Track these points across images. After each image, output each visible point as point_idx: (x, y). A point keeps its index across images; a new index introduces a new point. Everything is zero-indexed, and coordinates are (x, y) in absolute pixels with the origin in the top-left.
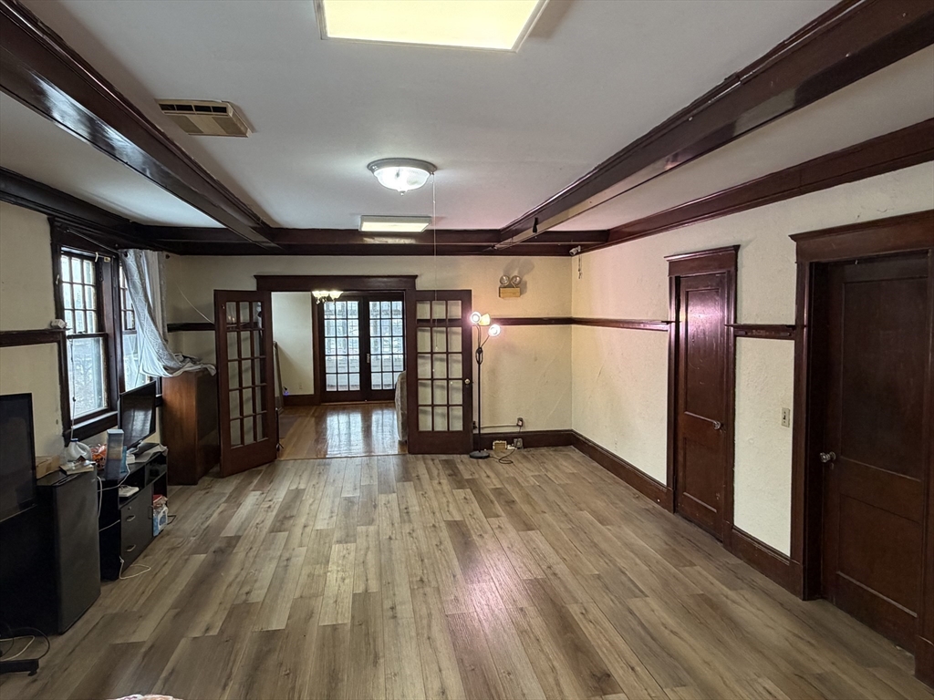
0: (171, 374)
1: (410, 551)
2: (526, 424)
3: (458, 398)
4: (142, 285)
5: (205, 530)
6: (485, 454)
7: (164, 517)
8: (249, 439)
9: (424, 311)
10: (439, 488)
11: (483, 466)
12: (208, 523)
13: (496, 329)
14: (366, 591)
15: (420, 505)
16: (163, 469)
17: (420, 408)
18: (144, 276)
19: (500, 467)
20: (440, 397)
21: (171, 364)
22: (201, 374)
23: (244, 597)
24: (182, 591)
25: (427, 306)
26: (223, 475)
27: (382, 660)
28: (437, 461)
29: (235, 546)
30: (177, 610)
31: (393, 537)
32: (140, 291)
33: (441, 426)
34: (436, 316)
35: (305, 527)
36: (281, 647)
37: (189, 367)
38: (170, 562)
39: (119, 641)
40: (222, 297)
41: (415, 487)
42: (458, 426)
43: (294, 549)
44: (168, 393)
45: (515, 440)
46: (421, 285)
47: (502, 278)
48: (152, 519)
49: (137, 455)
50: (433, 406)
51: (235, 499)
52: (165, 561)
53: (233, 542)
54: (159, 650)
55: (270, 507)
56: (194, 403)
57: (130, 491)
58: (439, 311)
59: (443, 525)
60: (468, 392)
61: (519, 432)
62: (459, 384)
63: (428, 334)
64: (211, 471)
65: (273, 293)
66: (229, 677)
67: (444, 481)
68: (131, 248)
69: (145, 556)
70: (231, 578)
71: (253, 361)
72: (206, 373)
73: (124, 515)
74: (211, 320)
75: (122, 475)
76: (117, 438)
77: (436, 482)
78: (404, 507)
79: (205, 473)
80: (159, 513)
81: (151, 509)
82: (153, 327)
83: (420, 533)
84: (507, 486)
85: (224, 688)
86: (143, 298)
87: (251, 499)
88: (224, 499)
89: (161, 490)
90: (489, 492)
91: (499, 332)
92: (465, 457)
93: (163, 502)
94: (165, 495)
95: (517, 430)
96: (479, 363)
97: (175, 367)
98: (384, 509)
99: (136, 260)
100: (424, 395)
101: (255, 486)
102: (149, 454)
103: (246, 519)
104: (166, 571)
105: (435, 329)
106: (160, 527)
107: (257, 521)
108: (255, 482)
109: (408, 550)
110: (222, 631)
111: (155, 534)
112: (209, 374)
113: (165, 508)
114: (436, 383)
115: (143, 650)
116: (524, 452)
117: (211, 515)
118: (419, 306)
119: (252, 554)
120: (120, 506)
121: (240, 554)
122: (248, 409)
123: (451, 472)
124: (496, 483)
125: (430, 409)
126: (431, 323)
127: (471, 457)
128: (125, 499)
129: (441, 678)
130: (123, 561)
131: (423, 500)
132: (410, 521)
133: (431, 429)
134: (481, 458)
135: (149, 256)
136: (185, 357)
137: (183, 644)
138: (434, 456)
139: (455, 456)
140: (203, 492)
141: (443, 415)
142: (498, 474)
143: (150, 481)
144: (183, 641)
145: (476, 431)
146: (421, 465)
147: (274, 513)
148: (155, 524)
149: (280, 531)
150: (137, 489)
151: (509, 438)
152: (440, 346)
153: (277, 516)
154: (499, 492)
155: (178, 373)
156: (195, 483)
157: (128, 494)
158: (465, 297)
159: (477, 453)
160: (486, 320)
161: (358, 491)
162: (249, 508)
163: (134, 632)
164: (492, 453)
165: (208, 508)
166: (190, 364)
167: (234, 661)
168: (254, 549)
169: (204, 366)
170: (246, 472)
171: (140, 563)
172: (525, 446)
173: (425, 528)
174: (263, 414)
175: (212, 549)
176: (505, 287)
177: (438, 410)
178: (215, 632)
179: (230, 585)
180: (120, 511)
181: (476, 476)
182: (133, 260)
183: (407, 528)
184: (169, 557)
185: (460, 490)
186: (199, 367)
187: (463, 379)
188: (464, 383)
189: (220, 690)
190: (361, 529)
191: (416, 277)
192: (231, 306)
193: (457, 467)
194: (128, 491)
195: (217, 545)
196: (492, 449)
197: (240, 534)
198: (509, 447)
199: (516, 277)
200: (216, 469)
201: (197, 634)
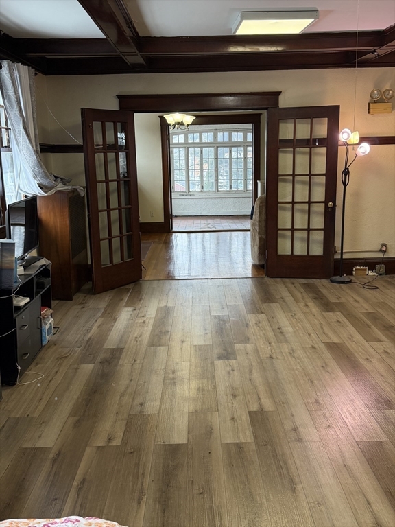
0: (45, 192)
1: (296, 371)
2: (389, 250)
3: (318, 222)
4: (17, 99)
5: (88, 341)
6: (347, 280)
7: (50, 328)
8: (117, 259)
9: (287, 131)
10: (306, 310)
11: (348, 291)
12: (89, 336)
13: (365, 148)
14: (262, 410)
15: (293, 326)
16: (48, 282)
17: (279, 232)
18: (18, 91)
19: (368, 293)
20: (300, 222)
21: (46, 182)
22: (71, 195)
23: (139, 409)
24: (78, 398)
25: (290, 126)
26: (95, 291)
27: (299, 487)
28: (297, 285)
29: (119, 358)
30: (76, 418)
31: (274, 356)
32: (15, 105)
33: (300, 250)
34: (299, 136)
35: (183, 342)
36: (188, 463)
37: (60, 187)
38: (61, 370)
39: (28, 445)
40: (89, 116)
41: (282, 309)
42: (317, 250)
43: (177, 364)
44: (43, 211)
45: (378, 266)
46: (285, 102)
47: (373, 92)
48: (41, 329)
49: (25, 267)
50: (293, 229)
51: (110, 314)
52: (56, 370)
53: (116, 353)
54: (66, 458)
55: (144, 322)
56: (68, 222)
57: (22, 301)
58: (303, 130)
59: (322, 346)
60: (330, 215)
61: (383, 258)
62: (321, 208)
63: (291, 156)
64: (83, 288)
65: (135, 114)
66: (142, 491)
67: (311, 304)
68: (5, 59)
69: (37, 364)
70: (122, 388)
71: (118, 182)
72: (75, 194)
73: (18, 324)
74: (80, 142)
75: (15, 285)
76: (7, 247)
77: (303, 304)
78: (277, 327)
79: (78, 290)
80: (47, 324)
81: (41, 320)
82: (28, 143)
83: (299, 352)
84: (380, 311)
85: (139, 503)
86: (17, 113)
87: (125, 315)
88: (100, 314)
89: (46, 303)
90: (362, 316)
91: (368, 151)
92: (325, 282)
93: (50, 314)
94: (50, 307)
95: (381, 255)
96: (345, 185)
97: (49, 185)
98: (257, 329)
99: (10, 72)
100: (284, 219)
101: (127, 303)
102: (36, 266)
103: (125, 332)
104: (59, 378)
105: (297, 149)
106: (47, 337)
107: (135, 335)
108: (126, 299)
109: (293, 370)
110: (124, 442)
111: (44, 343)
112: (79, 195)
113: (52, 320)
114: (297, 206)
115: (51, 456)
116: (387, 278)
117: (91, 328)
118: (282, 125)
119: (137, 366)
120: (15, 315)
121: (125, 364)
122: (116, 230)
123: (316, 296)
124: (366, 307)
125: (289, 233)
126: (295, 144)
127: (332, 281)
128: (18, 308)
129: (372, 512)
130: (19, 368)
131: (294, 321)
132: (286, 341)
133: (289, 253)
134: (343, 283)
135: (21, 70)
136: (56, 177)
137: (89, 452)
138: (293, 280)
139: (314, 280)
140: (80, 307)
141: (302, 239)
142: (367, 300)
143: (38, 293)
144: (88, 450)
145: (338, 256)
146: (281, 288)
147: (150, 328)
148: (43, 334)
149: (159, 346)
150: (28, 300)
151: (371, 264)
152: (302, 168)
153: (153, 330)
154: (374, 317)
155: (51, 192)
156: (71, 299)
157: (22, 304)
158: (332, 114)
159: (337, 278)
160: (354, 138)
161: (226, 309)
162: (125, 322)
163: (40, 437)
164: (353, 278)
165: (87, 322)
166: (61, 185)
167: (143, 474)
168: (138, 361)
169: (74, 187)
170: (115, 290)
171: (33, 370)
172: (387, 272)
173: (304, 349)
174: (128, 236)
175: (99, 360)
176: (376, 102)
177: (297, 234)
178: (117, 442)
179: (122, 395)
180: (15, 320)
181: (343, 300)
182: (8, 72)
183: (286, 349)
184: (60, 365)
185: (330, 313)
186: (69, 187)
187: (326, 203)
188: (326, 207)
189: (135, 504)
190: (238, 346)
191: (279, 93)
192: (97, 126)
193: (320, 291)
194: (20, 301)
195: (101, 356)
196: (352, 274)
197: (122, 346)
198: (370, 273)
199: (389, 90)
200: (88, 286)
201: (100, 442)
